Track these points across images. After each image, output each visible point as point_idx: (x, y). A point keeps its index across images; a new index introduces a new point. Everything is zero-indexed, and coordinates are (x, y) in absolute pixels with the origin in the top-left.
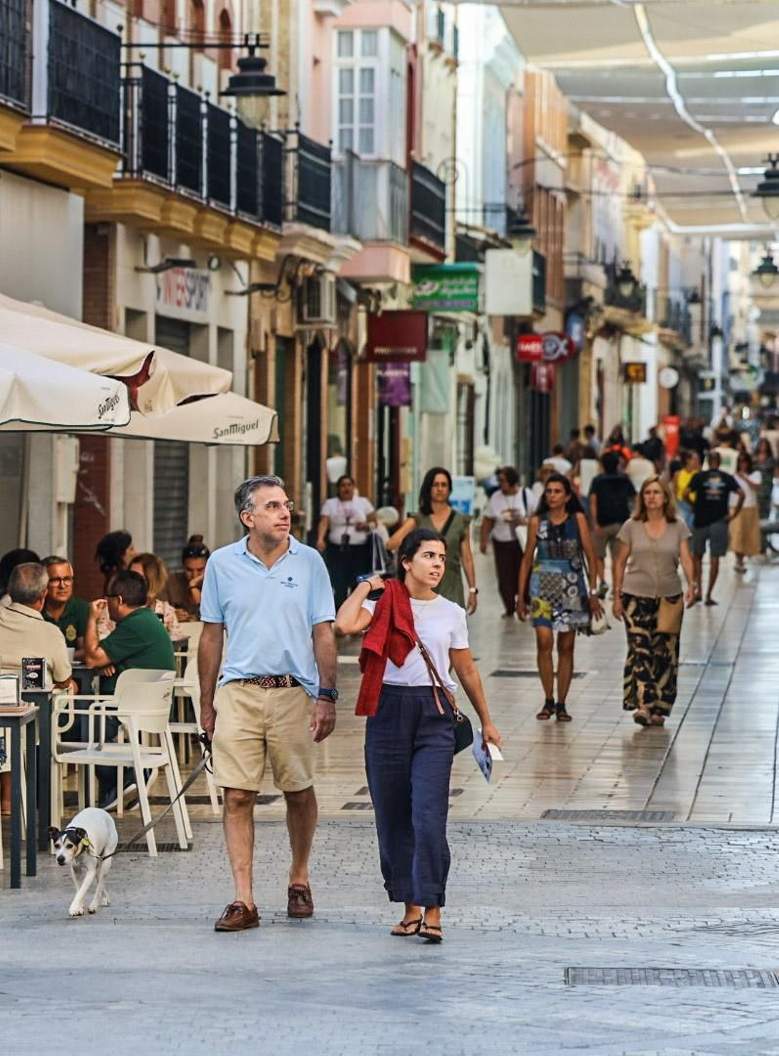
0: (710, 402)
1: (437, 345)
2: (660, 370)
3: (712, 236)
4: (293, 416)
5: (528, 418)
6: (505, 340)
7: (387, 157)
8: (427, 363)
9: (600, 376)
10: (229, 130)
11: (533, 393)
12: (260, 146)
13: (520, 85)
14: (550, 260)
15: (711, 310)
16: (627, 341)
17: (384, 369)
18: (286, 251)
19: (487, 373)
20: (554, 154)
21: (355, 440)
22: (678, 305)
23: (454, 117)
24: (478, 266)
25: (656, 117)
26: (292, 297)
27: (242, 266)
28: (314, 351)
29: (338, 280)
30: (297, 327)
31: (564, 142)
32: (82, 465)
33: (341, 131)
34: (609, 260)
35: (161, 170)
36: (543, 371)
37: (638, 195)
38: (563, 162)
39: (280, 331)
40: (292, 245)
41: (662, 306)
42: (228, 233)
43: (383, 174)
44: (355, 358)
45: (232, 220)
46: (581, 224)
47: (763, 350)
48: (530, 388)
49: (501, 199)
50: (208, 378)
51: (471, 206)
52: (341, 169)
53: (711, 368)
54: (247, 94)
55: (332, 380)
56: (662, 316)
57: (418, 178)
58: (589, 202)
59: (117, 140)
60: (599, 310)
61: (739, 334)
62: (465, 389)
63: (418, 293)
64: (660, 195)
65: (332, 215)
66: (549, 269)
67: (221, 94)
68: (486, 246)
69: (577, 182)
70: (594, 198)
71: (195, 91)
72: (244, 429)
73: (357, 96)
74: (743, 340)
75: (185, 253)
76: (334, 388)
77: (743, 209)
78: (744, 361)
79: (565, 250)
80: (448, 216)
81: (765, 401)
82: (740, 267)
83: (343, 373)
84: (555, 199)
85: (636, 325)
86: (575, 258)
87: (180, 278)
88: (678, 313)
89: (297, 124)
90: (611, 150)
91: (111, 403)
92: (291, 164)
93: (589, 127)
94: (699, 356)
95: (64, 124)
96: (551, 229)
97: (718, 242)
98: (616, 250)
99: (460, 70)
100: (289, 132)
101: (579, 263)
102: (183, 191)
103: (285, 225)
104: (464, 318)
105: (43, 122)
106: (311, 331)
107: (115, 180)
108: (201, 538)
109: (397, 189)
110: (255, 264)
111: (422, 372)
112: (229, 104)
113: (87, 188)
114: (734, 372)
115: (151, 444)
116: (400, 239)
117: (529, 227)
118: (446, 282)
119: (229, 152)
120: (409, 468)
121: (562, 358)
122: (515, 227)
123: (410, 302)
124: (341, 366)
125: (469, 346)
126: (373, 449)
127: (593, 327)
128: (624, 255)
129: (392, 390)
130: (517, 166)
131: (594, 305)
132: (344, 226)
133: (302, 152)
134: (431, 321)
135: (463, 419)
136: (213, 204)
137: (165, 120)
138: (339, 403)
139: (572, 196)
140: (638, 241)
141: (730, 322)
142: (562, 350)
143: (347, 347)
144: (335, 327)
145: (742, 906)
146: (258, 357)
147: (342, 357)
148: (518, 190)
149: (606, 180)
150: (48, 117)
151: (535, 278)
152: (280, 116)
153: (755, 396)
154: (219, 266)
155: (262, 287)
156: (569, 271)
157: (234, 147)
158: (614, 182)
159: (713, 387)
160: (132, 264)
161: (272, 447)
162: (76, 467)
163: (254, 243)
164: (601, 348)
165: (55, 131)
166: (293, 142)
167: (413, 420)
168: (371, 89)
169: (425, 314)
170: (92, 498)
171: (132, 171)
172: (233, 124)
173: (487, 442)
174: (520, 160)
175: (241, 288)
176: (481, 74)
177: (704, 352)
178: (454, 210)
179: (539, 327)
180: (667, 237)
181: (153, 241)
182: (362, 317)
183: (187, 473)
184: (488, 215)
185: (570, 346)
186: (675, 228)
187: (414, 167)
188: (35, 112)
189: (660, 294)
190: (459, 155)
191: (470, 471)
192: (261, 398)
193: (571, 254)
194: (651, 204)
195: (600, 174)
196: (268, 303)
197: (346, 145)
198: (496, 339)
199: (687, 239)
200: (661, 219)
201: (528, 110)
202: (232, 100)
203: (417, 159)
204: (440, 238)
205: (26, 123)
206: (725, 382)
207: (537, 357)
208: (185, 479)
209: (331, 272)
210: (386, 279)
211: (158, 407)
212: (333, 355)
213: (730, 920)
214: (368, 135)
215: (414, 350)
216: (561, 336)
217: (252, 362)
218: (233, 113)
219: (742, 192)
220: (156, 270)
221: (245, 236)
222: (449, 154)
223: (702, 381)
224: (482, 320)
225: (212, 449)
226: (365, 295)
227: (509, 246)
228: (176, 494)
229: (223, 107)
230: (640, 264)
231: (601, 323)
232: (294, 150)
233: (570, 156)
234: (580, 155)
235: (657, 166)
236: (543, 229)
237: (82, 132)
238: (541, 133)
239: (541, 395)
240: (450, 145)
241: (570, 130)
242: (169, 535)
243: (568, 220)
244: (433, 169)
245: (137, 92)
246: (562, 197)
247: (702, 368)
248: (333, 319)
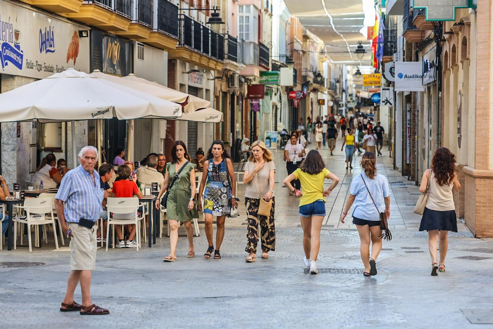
0: (342, 110)
1: (267, 94)
2: (328, 102)
3: (343, 64)
4: (227, 114)
5: (292, 115)
6: (286, 93)
7: (253, 41)
8: (264, 99)
9: (312, 103)
10: (209, 33)
11: (293, 108)
12: (217, 38)
13: (290, 21)
14: (298, 70)
15: (342, 85)
16: (319, 93)
17: (252, 101)
18: (225, 67)
19: (281, 102)
20: (299, 41)
21: (244, 121)
22: (333, 83)
23: (272, 30)
24: (278, 72)
25: (327, 31)
26: (226, 80)
27: (212, 72)
28: (233, 96)
29: (239, 76)
30: (228, 89)
31: (302, 37)
32: (168, 128)
33: (240, 34)
34: (314, 71)
35: (190, 45)
36: (296, 101)
37: (322, 52)
38: (301, 43)
39: (223, 90)
40: (226, 66)
41: (329, 83)
42: (208, 62)
43: (252, 46)
44: (244, 98)
45: (209, 59)
46: (306, 61)
47: (356, 96)
48: (292, 106)
49: (284, 53)
50: (204, 103)
51: (276, 55)
52: (240, 44)
53: (342, 101)
54: (214, 23)
55: (237, 104)
56: (329, 86)
57: (261, 47)
58: (309, 54)
59: (177, 36)
60: (311, 84)
61: (350, 91)
62: (275, 106)
63: (262, 80)
64: (328, 52)
65: (238, 57)
66: (298, 73)
67: (206, 23)
68: (280, 66)
69: (305, 49)
70: (310, 53)
71: (199, 22)
72: (214, 118)
73: (244, 24)
74: (351, 93)
75: (196, 68)
76: (238, 106)
77: (351, 56)
78: (351, 99)
79: (302, 68)
80: (270, 58)
81: (357, 110)
82: (350, 73)
83: (241, 102)
84: (299, 53)
85: (322, 89)
86: (305, 70)
87: (195, 75)
88: (333, 85)
89: (228, 32)
90: (315, 40)
91: (177, 110)
92: (226, 43)
93: (309, 33)
94: (339, 98)
95: (162, 31)
96: (298, 62)
97: (344, 66)
98: (316, 68)
99: (273, 17)
100: (225, 34)
101: (306, 71)
102: (196, 50)
103: (224, 60)
104: (274, 87)
105: (156, 31)
106: (232, 91)
107: (177, 47)
108: (202, 148)
109: (256, 50)
110: (216, 71)
111: (263, 102)
112: (209, 26)
113: (169, 50)
114: (348, 102)
115: (187, 122)
116: (257, 65)
117: (292, 61)
118: (269, 76)
119: (209, 40)
120: (259, 129)
121: (301, 97)
122: (288, 61)
123: (259, 82)
124: (240, 100)
125: (275, 95)
126: (249, 123)
127: (310, 89)
128: (318, 69)
129: (254, 107)
130: (289, 44)
131: (310, 83)
132: (241, 60)
133: (229, 40)
134: (265, 87)
135: (274, 115)
136: (204, 54)
137: (191, 31)
138: (239, 110)
139: (304, 52)
140: (322, 65)
141: (347, 88)
142: (301, 96)
143: (242, 95)
144: (238, 89)
145: (353, 251)
146: (217, 97)
147: (240, 98)
148: (289, 51)
149: (313, 48)
150: (158, 29)
151: (294, 76)
152: (223, 30)
153: (354, 109)
154: (206, 71)
155: (218, 78)
156: (303, 74)
157: (210, 38)
158: (316, 49)
159: (343, 106)
160: (181, 71)
161: (221, 123)
162: (166, 128)
163: (216, 65)
164: (312, 95)
165: (160, 33)
166: (226, 37)
167: (260, 115)
168: (248, 22)
169: (264, 86)
170: (170, 137)
171: (181, 45)
172: (210, 31)
173: (281, 122)
174: (290, 42)
175: (212, 78)
176: (279, 18)
177: (340, 97)
178: (271, 56)
179: (295, 89)
180: (330, 64)
181: (187, 64)
182: (246, 86)
183: (197, 130)
184: (281, 58)
185: (304, 95)
186: (332, 62)
187: (260, 44)
188: (154, 28)
189: (328, 80)
190: (272, 41)
191: (276, 130)
192: (218, 109)
193: (304, 69)
194: (326, 55)
195: (312, 46)
196: (220, 82)
197: (241, 38)
198: (283, 93)
199: (336, 65)
200: (328, 59)
201: (292, 29)
202: (210, 25)
203: (261, 42)
204: (268, 64)
205: (151, 31)
206: (346, 105)
207: (294, 98)
208: (196, 132)
209: (237, 73)
210: (253, 75)
211: (190, 112)
212: (237, 97)
213: (349, 255)
214: (247, 35)
215: (261, 96)
216: (301, 92)
217: (215, 99)
218: (210, 28)
219: (351, 52)
220: (188, 73)
221: (213, 63)
222: (270, 41)
223: (340, 105)
224: (279, 87)
225: (204, 124)
226: (247, 80)
227: (287, 67)
228: (194, 136)
229: (207, 27)
230: (323, 72)
231: (312, 88)
232: (227, 39)
233: (303, 41)
234: (306, 41)
235: (328, 45)
236: (296, 62)
237: (167, 33)
238: (295, 35)
239: (296, 108)
240: (270, 38)
241: (303, 34)
242: (192, 147)
243: (303, 59)
244: (266, 45)
245: (183, 23)
246: (301, 53)
247: (340, 101)
248: (238, 87)
